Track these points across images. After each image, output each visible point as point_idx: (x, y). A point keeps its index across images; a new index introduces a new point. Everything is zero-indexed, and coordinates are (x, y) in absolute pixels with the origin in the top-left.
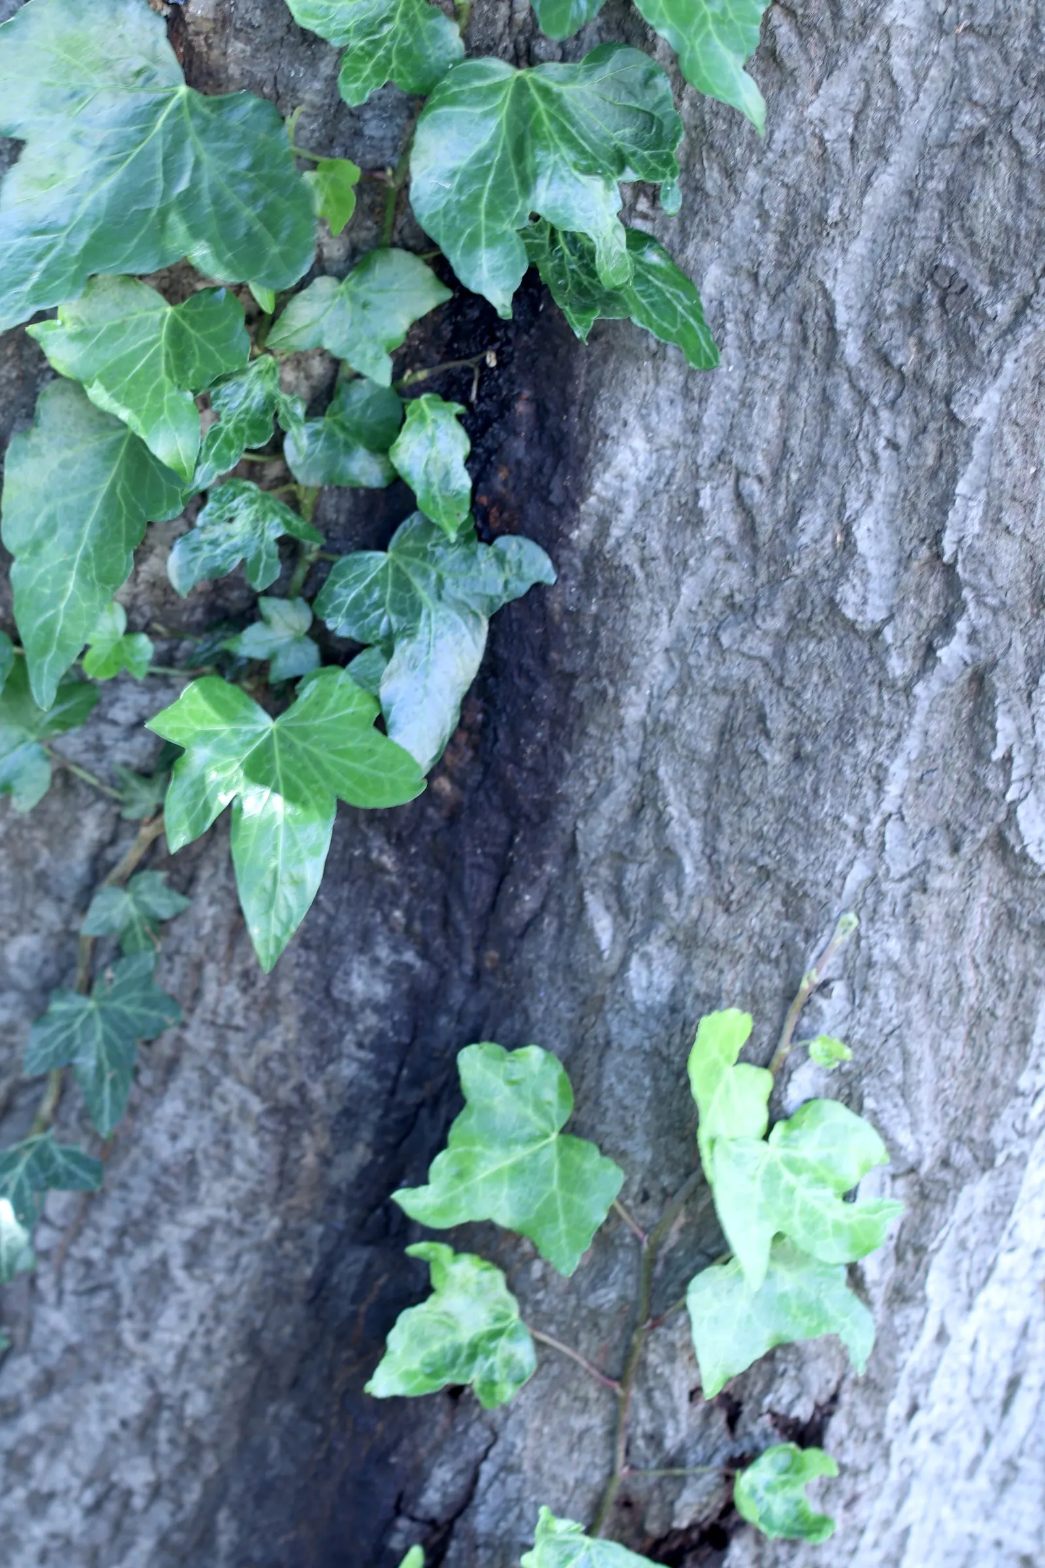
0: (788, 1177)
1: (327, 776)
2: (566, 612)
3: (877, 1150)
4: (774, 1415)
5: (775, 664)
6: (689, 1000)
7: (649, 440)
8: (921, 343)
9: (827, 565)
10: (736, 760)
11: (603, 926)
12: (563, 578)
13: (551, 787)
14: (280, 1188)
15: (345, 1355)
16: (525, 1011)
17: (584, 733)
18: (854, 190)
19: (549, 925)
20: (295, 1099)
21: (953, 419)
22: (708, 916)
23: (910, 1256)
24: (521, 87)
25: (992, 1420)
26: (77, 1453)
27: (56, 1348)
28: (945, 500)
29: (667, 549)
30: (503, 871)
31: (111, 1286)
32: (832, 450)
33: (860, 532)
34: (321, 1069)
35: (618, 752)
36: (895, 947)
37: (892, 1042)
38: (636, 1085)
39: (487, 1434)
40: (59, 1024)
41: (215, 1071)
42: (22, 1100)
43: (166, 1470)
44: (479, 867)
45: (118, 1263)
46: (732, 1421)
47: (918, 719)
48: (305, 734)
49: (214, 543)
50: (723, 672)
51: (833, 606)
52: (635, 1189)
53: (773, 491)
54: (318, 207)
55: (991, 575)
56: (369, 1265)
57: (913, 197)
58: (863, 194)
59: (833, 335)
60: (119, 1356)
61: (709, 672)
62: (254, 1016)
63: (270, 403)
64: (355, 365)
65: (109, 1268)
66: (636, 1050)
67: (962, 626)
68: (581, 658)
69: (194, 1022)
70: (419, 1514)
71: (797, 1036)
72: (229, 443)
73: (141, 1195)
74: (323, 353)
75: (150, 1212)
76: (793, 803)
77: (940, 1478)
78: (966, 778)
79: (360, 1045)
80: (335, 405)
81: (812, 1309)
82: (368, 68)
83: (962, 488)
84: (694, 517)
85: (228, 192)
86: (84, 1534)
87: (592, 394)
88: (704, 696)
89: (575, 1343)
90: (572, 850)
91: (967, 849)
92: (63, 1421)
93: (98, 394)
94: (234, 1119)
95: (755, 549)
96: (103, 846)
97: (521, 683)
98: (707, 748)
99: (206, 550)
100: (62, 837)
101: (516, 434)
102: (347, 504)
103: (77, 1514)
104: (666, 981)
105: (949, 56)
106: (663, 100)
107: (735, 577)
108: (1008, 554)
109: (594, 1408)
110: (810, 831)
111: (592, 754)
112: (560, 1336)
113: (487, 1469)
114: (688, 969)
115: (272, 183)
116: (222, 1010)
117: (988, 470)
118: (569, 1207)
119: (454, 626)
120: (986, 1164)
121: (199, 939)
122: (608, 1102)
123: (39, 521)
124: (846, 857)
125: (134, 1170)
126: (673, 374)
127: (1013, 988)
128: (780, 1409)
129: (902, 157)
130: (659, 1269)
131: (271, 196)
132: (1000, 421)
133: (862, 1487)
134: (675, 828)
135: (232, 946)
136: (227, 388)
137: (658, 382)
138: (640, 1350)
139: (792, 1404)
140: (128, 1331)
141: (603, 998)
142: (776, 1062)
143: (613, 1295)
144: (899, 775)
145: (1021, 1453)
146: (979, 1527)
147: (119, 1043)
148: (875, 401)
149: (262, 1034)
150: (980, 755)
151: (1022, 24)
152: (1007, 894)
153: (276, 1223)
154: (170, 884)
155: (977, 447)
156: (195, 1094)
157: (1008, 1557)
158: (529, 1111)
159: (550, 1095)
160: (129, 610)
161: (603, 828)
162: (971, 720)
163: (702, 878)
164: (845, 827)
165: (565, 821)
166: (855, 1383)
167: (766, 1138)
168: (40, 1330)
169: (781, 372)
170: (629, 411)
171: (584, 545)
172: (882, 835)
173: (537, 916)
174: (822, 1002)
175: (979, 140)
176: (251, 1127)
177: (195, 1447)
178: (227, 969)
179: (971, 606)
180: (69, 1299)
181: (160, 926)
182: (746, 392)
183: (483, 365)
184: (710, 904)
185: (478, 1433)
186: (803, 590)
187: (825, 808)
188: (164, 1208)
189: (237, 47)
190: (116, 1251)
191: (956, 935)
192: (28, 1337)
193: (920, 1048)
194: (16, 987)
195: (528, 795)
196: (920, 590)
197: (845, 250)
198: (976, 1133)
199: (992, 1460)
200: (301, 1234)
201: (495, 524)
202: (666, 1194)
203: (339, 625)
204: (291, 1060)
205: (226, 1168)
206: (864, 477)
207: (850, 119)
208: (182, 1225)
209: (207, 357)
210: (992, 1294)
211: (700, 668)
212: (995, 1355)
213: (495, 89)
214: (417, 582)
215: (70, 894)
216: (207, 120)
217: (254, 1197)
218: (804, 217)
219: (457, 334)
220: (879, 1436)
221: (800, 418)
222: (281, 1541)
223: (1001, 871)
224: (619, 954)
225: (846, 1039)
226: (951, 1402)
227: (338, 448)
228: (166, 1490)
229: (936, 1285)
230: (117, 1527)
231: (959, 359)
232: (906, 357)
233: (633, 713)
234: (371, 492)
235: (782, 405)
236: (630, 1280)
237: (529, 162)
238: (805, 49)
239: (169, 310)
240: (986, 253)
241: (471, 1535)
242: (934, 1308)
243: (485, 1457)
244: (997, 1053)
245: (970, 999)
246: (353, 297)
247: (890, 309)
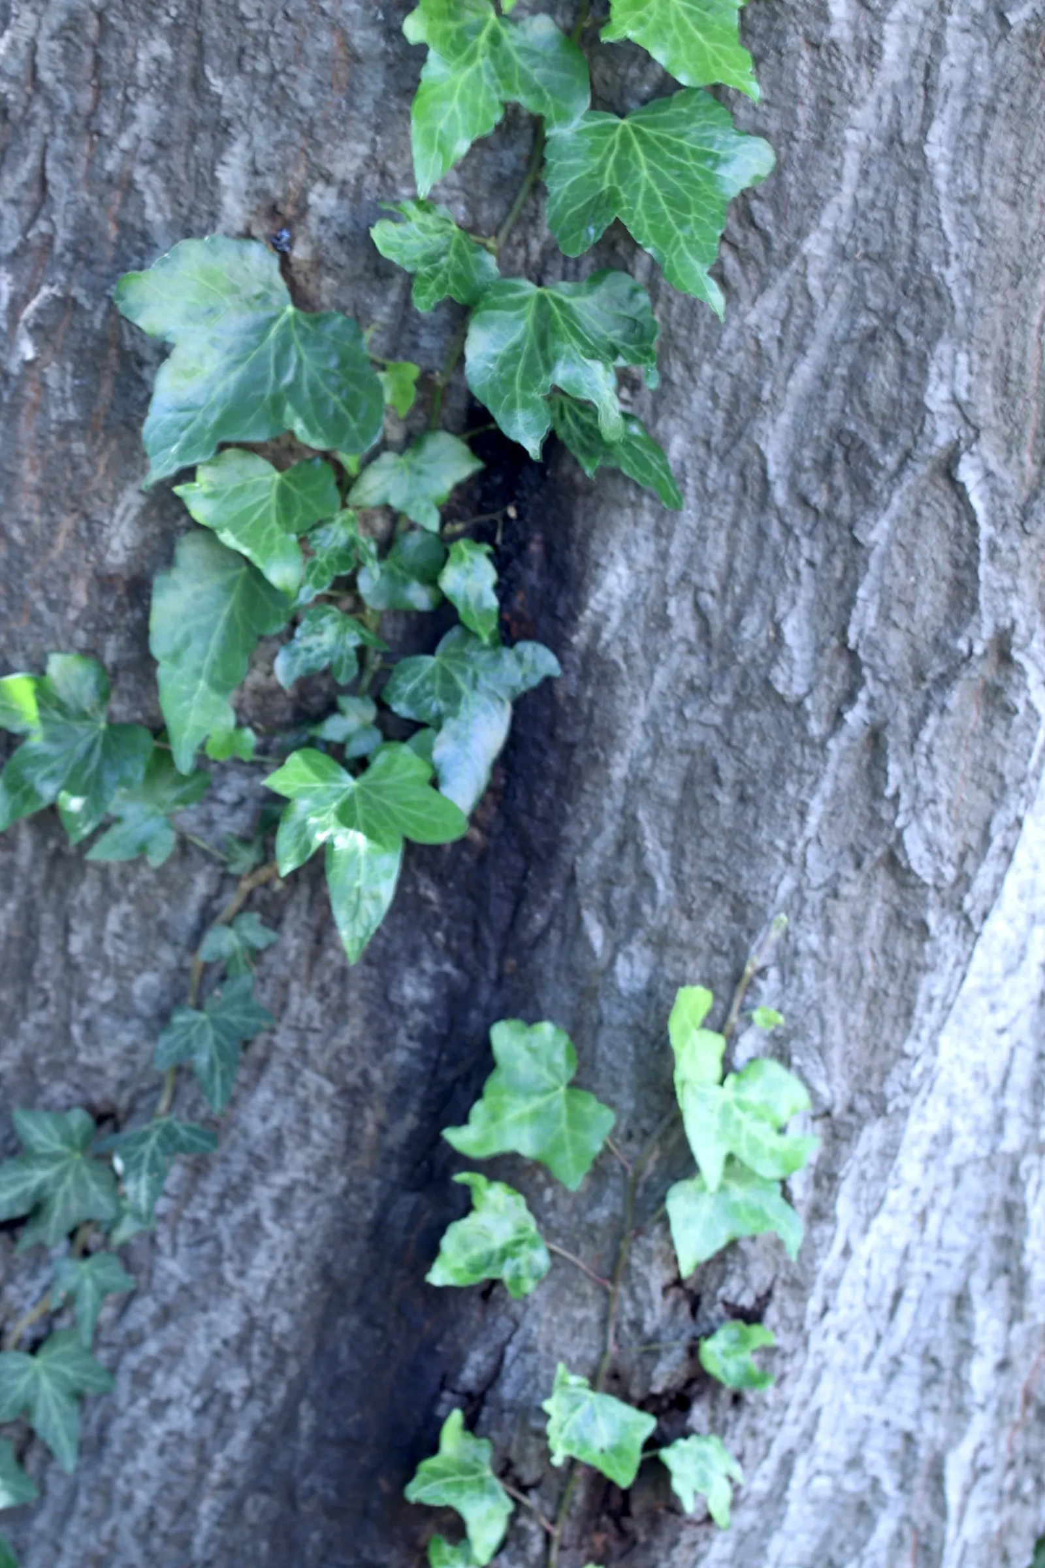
0: (737, 1113)
1: (395, 820)
2: (569, 698)
3: (801, 1098)
4: (726, 1304)
5: (725, 730)
6: (661, 986)
7: (630, 567)
8: (831, 488)
9: (763, 654)
10: (696, 803)
11: (596, 934)
12: (566, 672)
13: (556, 831)
14: (347, 1153)
15: (400, 1273)
16: (537, 1004)
17: (582, 790)
18: (781, 377)
19: (554, 936)
20: (359, 1083)
21: (856, 543)
22: (675, 923)
23: (825, 1183)
24: (542, 299)
25: (882, 1324)
26: (188, 1368)
27: (172, 1288)
28: (849, 603)
29: (644, 648)
30: (519, 898)
31: (216, 1238)
32: (766, 570)
33: (788, 629)
34: (379, 1057)
35: (607, 803)
36: (814, 940)
37: (813, 1013)
38: (622, 1052)
39: (510, 1324)
40: (180, 1031)
41: (297, 1064)
42: (142, 1104)
43: (258, 1376)
44: (500, 896)
45: (220, 1221)
46: (694, 1310)
47: (831, 766)
48: (378, 790)
49: (309, 650)
50: (686, 737)
51: (768, 684)
52: (622, 1130)
53: (722, 601)
54: (388, 397)
55: (884, 658)
56: (417, 1205)
57: (824, 380)
58: (787, 378)
59: (766, 484)
60: (222, 1289)
61: (675, 737)
62: (328, 1021)
63: (352, 543)
64: (412, 516)
65: (213, 1224)
66: (622, 1025)
67: (862, 696)
68: (579, 733)
69: (282, 1029)
70: (459, 1388)
71: (742, 1009)
72: (323, 572)
73: (239, 1164)
74: (387, 508)
75: (246, 1178)
76: (738, 832)
77: (844, 1370)
78: (866, 812)
79: (410, 1038)
80: (394, 550)
81: (758, 1213)
82: (432, 287)
83: (861, 593)
84: (663, 623)
85: (322, 384)
86: (194, 1430)
87: (587, 535)
88: (672, 756)
89: (577, 1252)
90: (572, 879)
91: (867, 864)
92: (176, 1344)
93: (228, 538)
94: (313, 1101)
95: (709, 645)
96: (209, 899)
97: (534, 753)
98: (674, 795)
99: (303, 656)
100: (178, 893)
101: (530, 567)
102: (402, 626)
103: (188, 1415)
104: (644, 973)
105: (849, 275)
106: (644, 309)
107: (694, 667)
108: (896, 643)
109: (590, 1302)
110: (752, 853)
111: (588, 806)
112: (566, 1246)
113: (511, 1351)
114: (661, 963)
115: (355, 378)
116: (303, 1017)
117: (880, 579)
118: (574, 1140)
119: (486, 710)
120: (881, 1110)
121: (286, 963)
122: (601, 1066)
123: (178, 637)
124: (777, 873)
125: (234, 1146)
126: (647, 518)
127: (901, 973)
128: (730, 1299)
129: (816, 352)
130: (639, 1193)
131: (353, 387)
132: (889, 543)
133: (788, 1368)
134: (651, 857)
135: (311, 968)
136: (320, 532)
137: (636, 524)
138: (625, 1255)
139: (738, 1296)
140: (228, 1270)
141: (596, 989)
142: (727, 1029)
143: (605, 1212)
144: (817, 808)
145: (903, 1351)
146: (872, 1410)
147: (226, 1043)
148: (797, 531)
149: (334, 1033)
150: (876, 793)
151: (903, 251)
152: (896, 900)
153: (343, 1181)
154: (263, 923)
155: (873, 563)
156: (281, 1084)
157: (894, 1434)
158: (544, 1071)
159: (560, 1058)
160: (238, 710)
161: (594, 860)
162: (869, 767)
163: (671, 894)
164: (777, 849)
165: (566, 857)
166: (784, 1283)
167: (722, 1083)
168: (159, 1274)
169: (727, 514)
170: (615, 546)
171: (582, 647)
172: (804, 855)
173: (545, 931)
174: (761, 984)
175: (872, 336)
176: (324, 1106)
177: (281, 1355)
178: (308, 987)
179: (870, 682)
180: (182, 1250)
181: (256, 955)
182: (702, 528)
183: (506, 518)
184: (676, 913)
185: (504, 1323)
186: (745, 675)
187: (762, 836)
188: (256, 1174)
189: (328, 282)
190: (219, 1210)
191: (858, 932)
192: (149, 1283)
193: (833, 1018)
194: (139, 1016)
195: (538, 837)
196: (831, 672)
197: (774, 421)
198: (873, 1087)
199: (881, 1358)
200: (363, 1187)
201: (514, 633)
202: (646, 1134)
203: (401, 708)
204: (358, 1052)
205: (306, 1139)
206: (789, 589)
207: (778, 325)
208: (270, 1186)
209: (307, 508)
210: (883, 1222)
211: (669, 735)
212: (885, 1271)
213: (522, 302)
214: (458, 677)
215: (183, 938)
216: (306, 331)
217: (327, 1160)
218: (744, 397)
219: (486, 496)
220: (801, 1327)
221: (741, 548)
222: (350, 1421)
223: (891, 883)
224: (608, 954)
225: (780, 1010)
226: (851, 1307)
227: (396, 581)
228: (258, 1392)
229: (844, 1207)
230: (220, 1424)
231: (859, 498)
232: (820, 499)
233: (619, 771)
234: (421, 614)
235: (729, 538)
236: (619, 1201)
237: (551, 350)
238: (745, 274)
239: (277, 476)
240: (879, 421)
241: (499, 1402)
242: (842, 1225)
243: (509, 1341)
244: (888, 1024)
245: (869, 981)
246: (411, 467)
247: (808, 464)
